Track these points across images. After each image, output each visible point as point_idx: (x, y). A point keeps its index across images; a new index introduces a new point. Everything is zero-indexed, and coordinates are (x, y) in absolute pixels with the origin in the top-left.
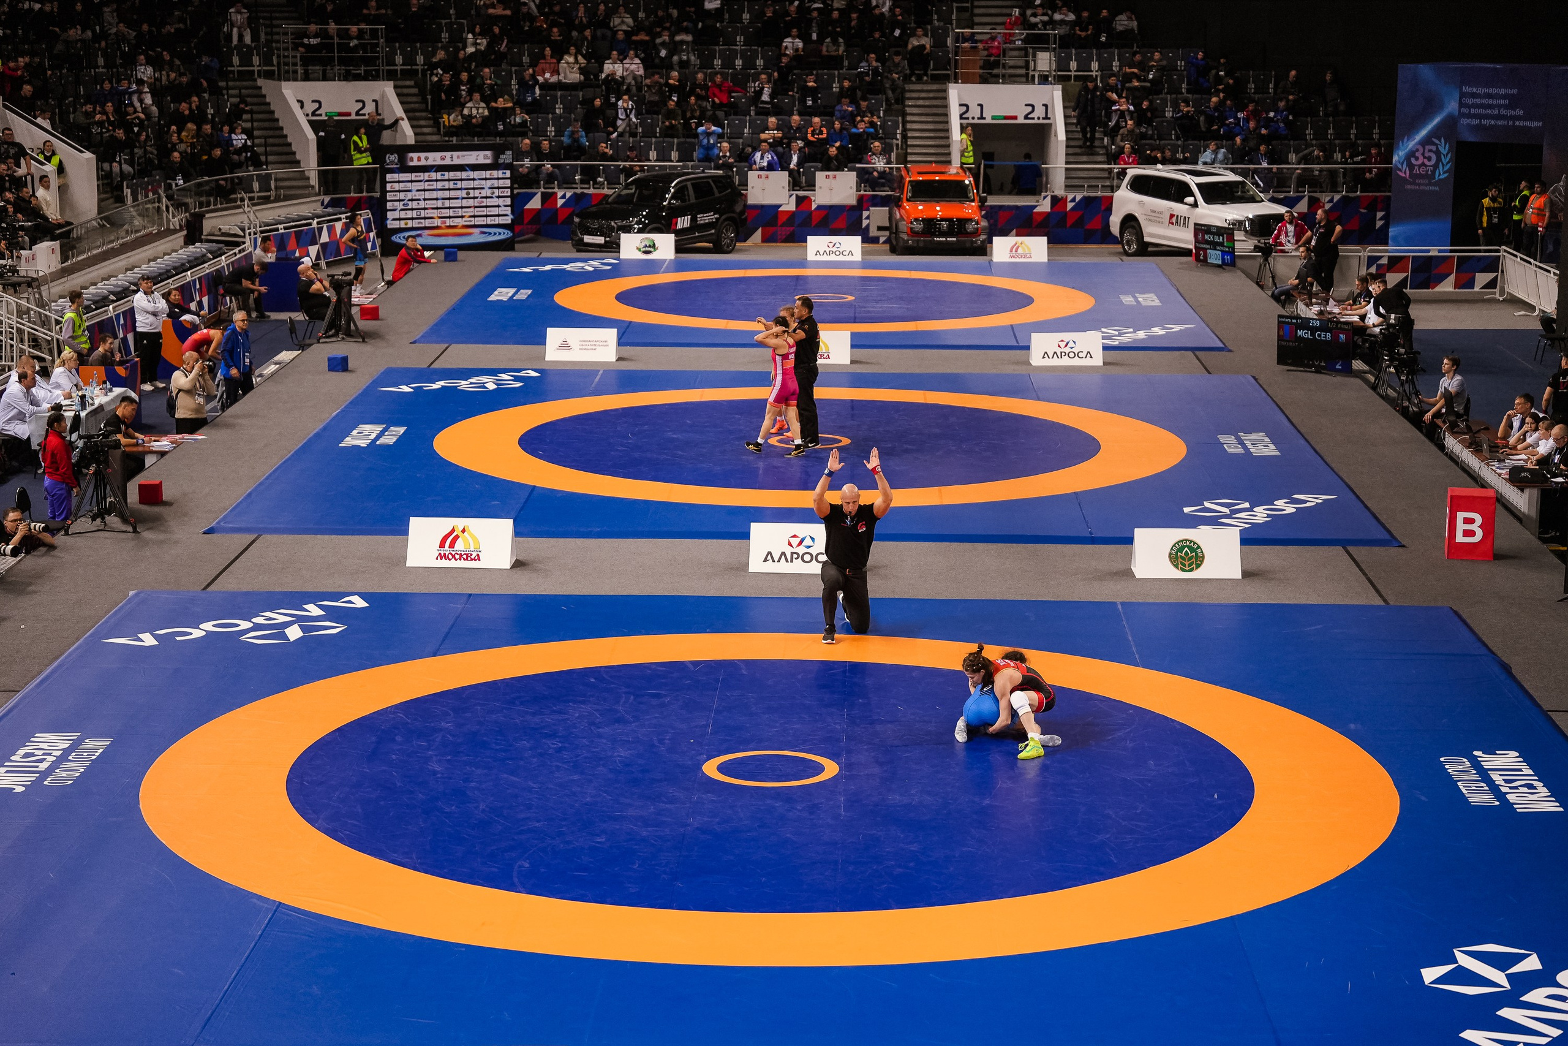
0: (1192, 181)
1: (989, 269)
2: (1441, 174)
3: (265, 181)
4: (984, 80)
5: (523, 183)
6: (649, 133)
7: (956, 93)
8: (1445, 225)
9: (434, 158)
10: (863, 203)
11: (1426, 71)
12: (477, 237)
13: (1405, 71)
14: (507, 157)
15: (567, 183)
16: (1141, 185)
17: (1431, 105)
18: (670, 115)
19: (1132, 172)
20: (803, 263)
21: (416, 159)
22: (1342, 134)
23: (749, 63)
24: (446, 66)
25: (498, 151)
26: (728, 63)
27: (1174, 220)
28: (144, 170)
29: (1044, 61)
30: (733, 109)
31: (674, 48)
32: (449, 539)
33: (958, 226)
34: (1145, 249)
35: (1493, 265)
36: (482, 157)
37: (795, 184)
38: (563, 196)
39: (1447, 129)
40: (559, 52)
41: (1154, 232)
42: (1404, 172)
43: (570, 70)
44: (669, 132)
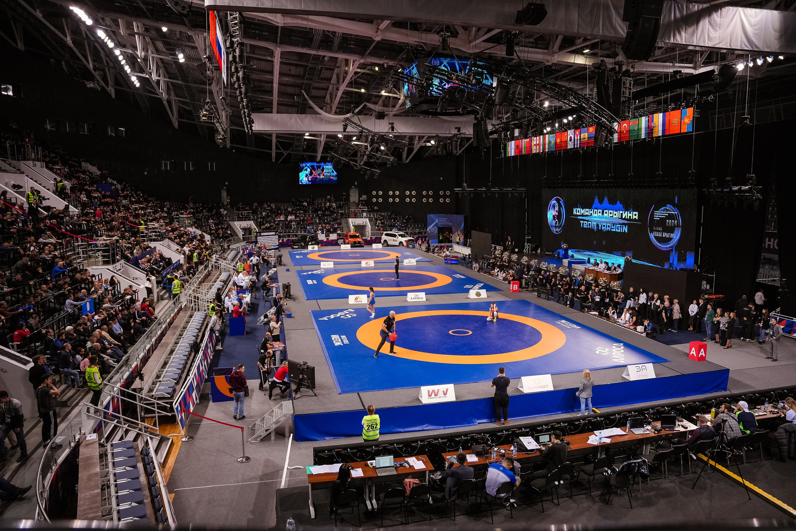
0: (397, 234)
1: (372, 249)
2: (436, 232)
3: (234, 239)
4: (355, 218)
5: (280, 237)
6: (298, 228)
7: (350, 220)
8: (437, 240)
9: (265, 234)
10: (338, 239)
11: (432, 216)
12: (273, 247)
13: (428, 215)
14: (277, 233)
15: (285, 237)
16: (386, 235)
17: (433, 221)
18: (302, 225)
19: (385, 233)
20: (340, 250)
21: (262, 234)
22: (415, 226)
23: (313, 216)
24: (261, 218)
25: (276, 232)
26: (309, 216)
27: (394, 240)
28: (216, 238)
29: (365, 214)
30: (312, 224)
31: (300, 213)
32: (356, 299)
33: (359, 242)
34: (388, 245)
35: (452, 246)
36: (274, 233)
37: (326, 236)
38: (285, 240)
39: (436, 225)
40: (281, 214)
41: (390, 243)
42: (429, 232)
43: (282, 218)
44: (302, 228)
